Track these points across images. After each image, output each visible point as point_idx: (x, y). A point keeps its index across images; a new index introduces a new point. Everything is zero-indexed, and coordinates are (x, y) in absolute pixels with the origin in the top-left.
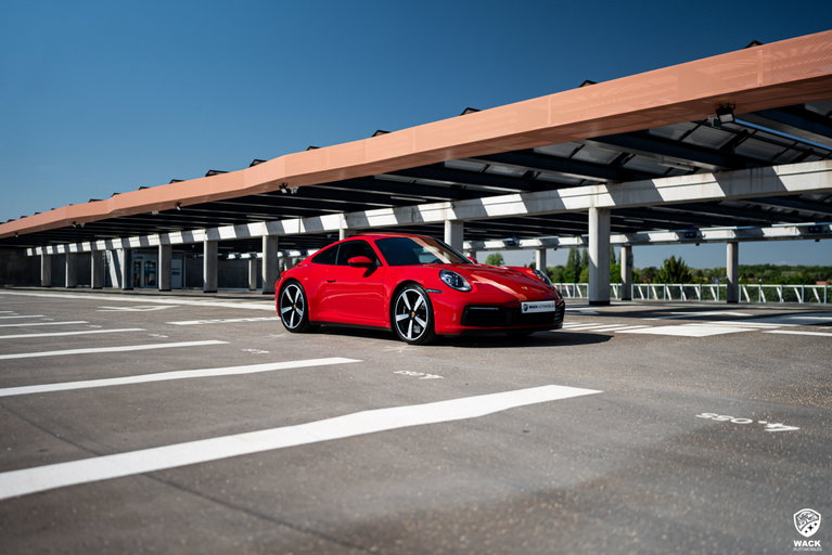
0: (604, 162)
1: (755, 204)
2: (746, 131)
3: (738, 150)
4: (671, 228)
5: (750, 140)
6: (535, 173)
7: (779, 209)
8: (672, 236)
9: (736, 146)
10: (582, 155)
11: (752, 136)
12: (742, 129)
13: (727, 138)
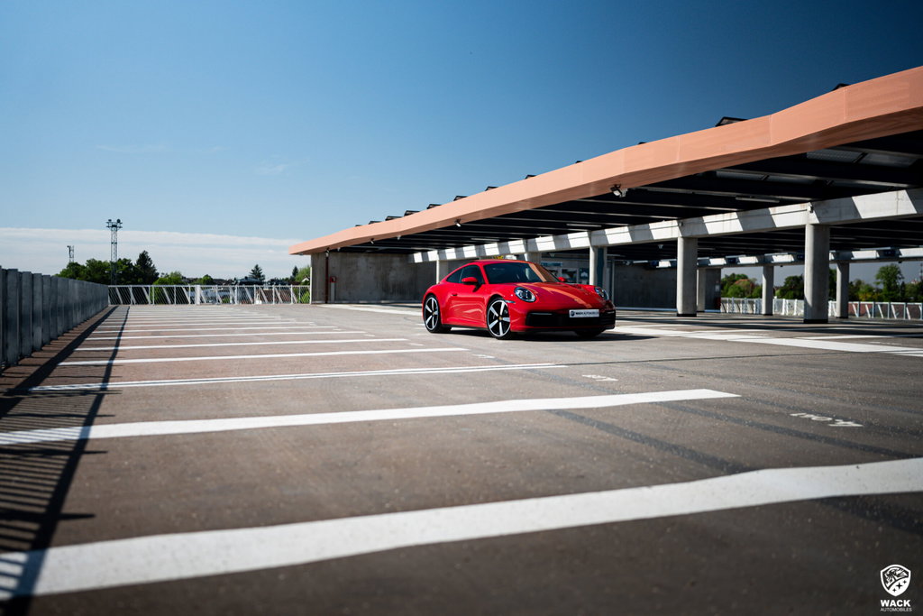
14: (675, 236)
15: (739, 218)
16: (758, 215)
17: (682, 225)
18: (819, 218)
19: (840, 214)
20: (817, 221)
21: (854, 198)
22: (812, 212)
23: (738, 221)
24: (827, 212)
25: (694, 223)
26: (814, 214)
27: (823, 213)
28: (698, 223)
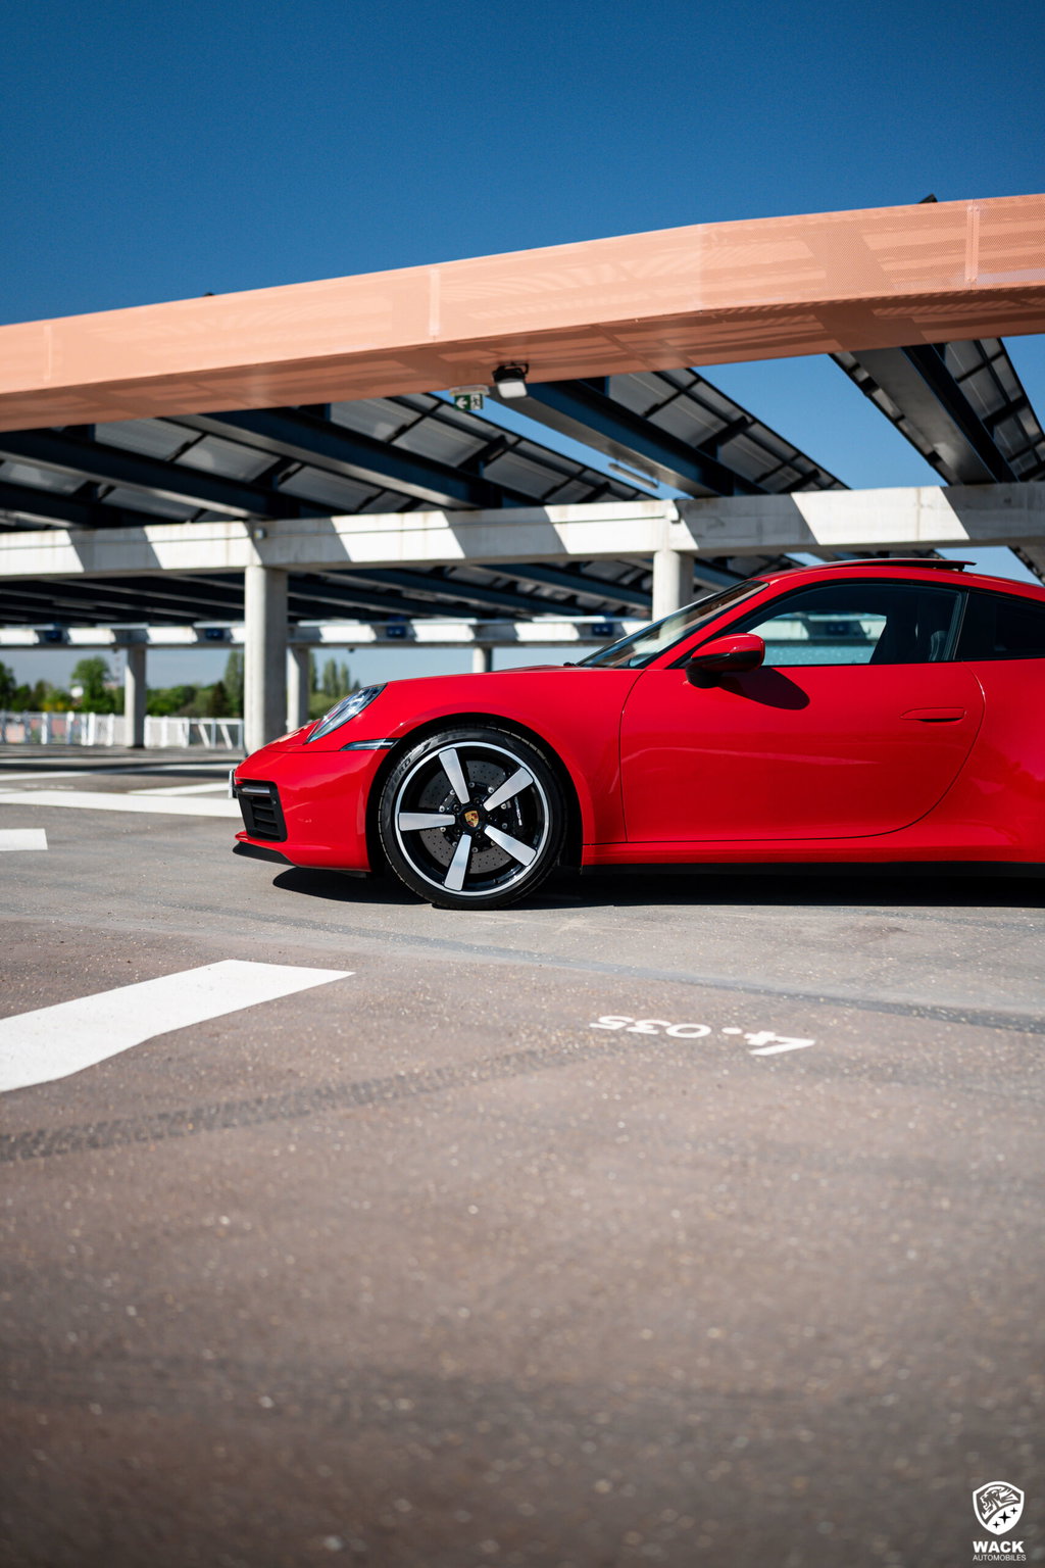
0: (241, 475)
1: (508, 577)
2: (502, 439)
3: (489, 473)
4: (363, 616)
5: (509, 457)
6: (101, 490)
7: (547, 590)
8: (361, 632)
9: (487, 463)
10: (201, 458)
11: (513, 448)
12: (497, 433)
13: (471, 447)
14: (235, 561)
15: (452, 526)
16: (514, 523)
17: (265, 535)
18: (696, 536)
19: (760, 529)
20: (691, 545)
21: (797, 497)
22: (674, 522)
23: (449, 535)
24: (723, 524)
25: (302, 533)
26: (683, 527)
27: (710, 527)
28: (317, 533)
